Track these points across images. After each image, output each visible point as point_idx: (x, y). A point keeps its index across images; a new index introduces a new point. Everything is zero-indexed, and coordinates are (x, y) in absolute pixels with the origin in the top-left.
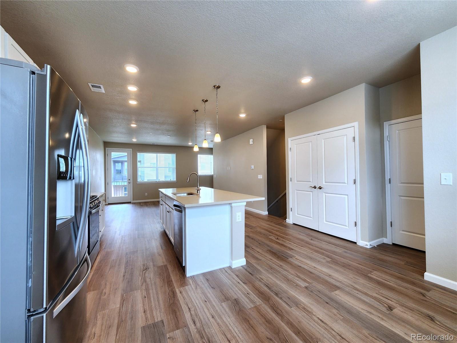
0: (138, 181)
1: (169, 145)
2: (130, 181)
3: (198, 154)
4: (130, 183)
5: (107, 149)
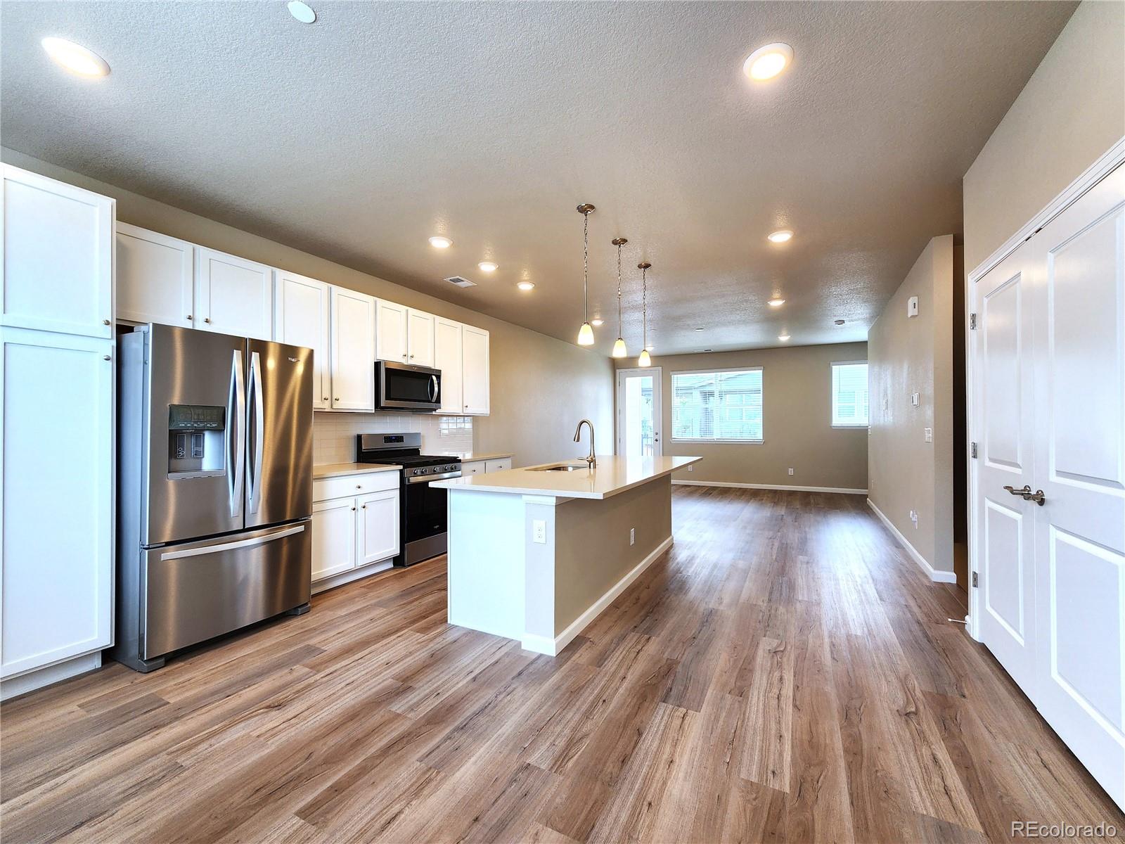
0: (673, 437)
1: (740, 347)
2: (657, 437)
3: (831, 363)
4: (657, 441)
5: (618, 371)
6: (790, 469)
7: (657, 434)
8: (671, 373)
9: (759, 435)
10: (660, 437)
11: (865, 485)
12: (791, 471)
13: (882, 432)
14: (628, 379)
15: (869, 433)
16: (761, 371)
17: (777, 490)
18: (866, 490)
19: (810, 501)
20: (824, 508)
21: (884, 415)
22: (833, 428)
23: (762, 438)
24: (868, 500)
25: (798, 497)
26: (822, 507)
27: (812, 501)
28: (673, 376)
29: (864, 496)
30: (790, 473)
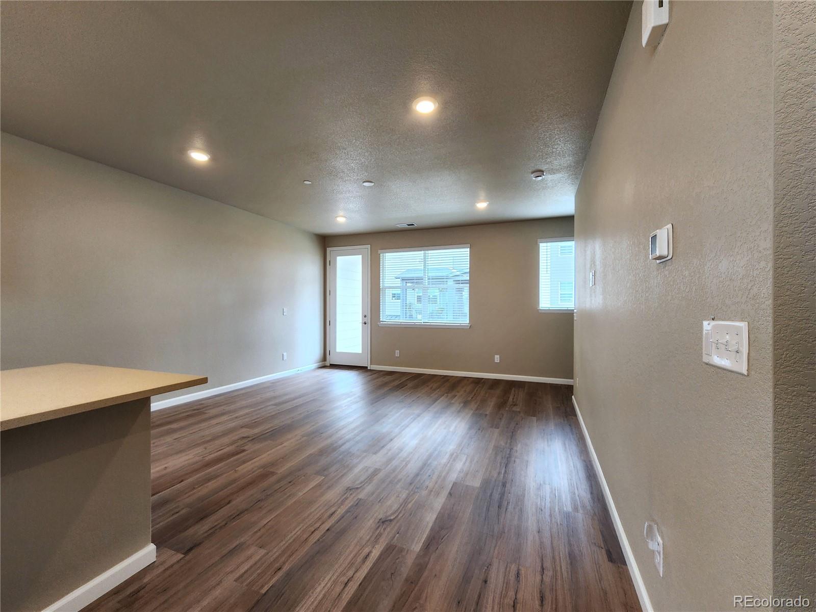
0: (381, 320)
2: (366, 320)
3: (539, 240)
4: (365, 324)
5: (328, 250)
6: (496, 356)
7: (365, 316)
8: (379, 251)
9: (465, 320)
10: (368, 320)
11: (571, 376)
12: (497, 358)
13: (590, 317)
14: (339, 258)
15: (575, 318)
16: (468, 249)
17: (483, 378)
18: (572, 380)
19: (509, 398)
20: (519, 412)
21: (591, 296)
22: (540, 311)
23: (468, 322)
24: (573, 397)
25: (498, 392)
26: (518, 410)
27: (511, 399)
28: (381, 255)
29: (569, 389)
30: (496, 360)
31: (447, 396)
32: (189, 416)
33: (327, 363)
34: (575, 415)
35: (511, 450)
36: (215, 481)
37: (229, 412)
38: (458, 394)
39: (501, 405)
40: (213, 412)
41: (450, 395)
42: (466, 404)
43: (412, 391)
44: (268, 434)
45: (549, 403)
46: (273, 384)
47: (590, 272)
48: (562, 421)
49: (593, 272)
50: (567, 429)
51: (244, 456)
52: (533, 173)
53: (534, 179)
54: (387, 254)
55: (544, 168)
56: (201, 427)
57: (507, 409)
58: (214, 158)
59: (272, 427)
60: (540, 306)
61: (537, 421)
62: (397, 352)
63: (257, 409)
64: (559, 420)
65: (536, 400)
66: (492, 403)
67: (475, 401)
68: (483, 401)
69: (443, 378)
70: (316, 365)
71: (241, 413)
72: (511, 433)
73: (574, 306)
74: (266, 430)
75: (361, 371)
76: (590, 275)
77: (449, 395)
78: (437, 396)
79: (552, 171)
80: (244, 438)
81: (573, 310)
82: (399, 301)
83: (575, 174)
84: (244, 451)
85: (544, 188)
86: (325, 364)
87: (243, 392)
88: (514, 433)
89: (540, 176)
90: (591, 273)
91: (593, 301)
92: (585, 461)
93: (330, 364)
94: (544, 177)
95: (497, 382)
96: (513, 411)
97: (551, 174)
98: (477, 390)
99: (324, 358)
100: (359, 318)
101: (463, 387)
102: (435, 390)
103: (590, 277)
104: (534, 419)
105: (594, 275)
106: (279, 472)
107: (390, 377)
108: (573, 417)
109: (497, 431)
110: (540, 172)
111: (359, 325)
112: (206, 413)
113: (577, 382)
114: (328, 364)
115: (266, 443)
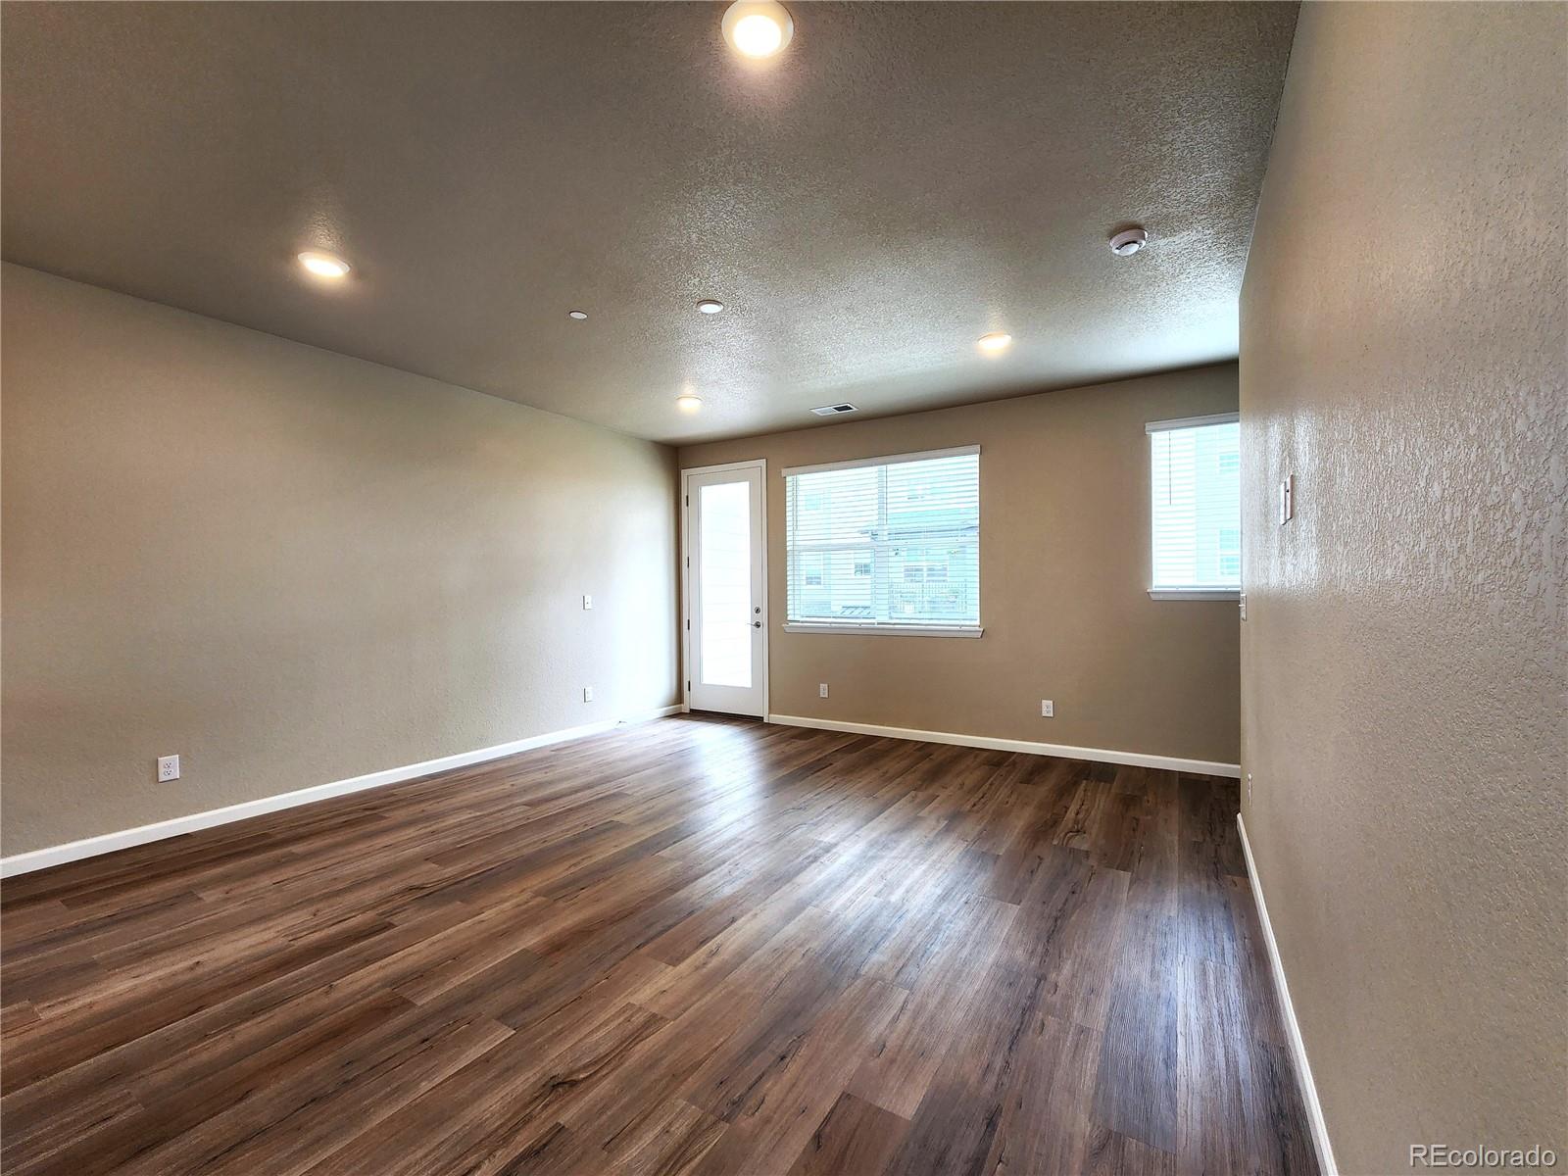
0: (789, 618)
2: (759, 618)
3: (1148, 426)
4: (759, 626)
5: (685, 473)
6: (1045, 701)
7: (758, 611)
8: (785, 471)
10: (763, 618)
11: (1233, 755)
12: (1047, 708)
13: (1281, 608)
14: (705, 490)
16: (976, 457)
17: (1014, 753)
18: (1239, 767)
19: (1067, 808)
20: (1087, 854)
21: (1282, 551)
22: (1153, 597)
23: (978, 623)
24: (1239, 816)
25: (1043, 790)
26: (1085, 847)
27: (1071, 814)
28: (789, 479)
29: (1231, 789)
30: (1044, 709)
31: (914, 798)
32: (348, 824)
33: (683, 709)
34: (1244, 873)
35: (1039, 981)
36: (268, 1015)
37: (429, 818)
38: (943, 794)
39: (1040, 832)
40: (400, 815)
41: (921, 796)
42: (954, 819)
43: (838, 779)
44: (466, 883)
45: (1171, 829)
46: (558, 751)
47: (1280, 482)
48: (1204, 891)
49: (1288, 480)
50: (1217, 918)
51: (371, 946)
52: (1111, 236)
53: (1117, 252)
54: (800, 477)
55: (1140, 217)
56: (349, 853)
57: (1055, 842)
58: (358, 273)
59: (487, 863)
60: (1155, 583)
61: (1132, 883)
62: (824, 687)
63: (485, 812)
64: (1196, 886)
65: (1137, 820)
66: (1020, 821)
67: (979, 815)
68: (999, 816)
69: (919, 749)
70: (663, 711)
71: (451, 821)
72: (1051, 921)
73: (1239, 583)
74: (471, 870)
75: (747, 727)
76: (1278, 491)
77: (920, 794)
78: (891, 794)
79: (1167, 225)
80: (411, 889)
81: (1239, 593)
82: (869, 577)
83: (1236, 229)
84: (390, 926)
85: (1151, 282)
86: (681, 708)
87: (486, 769)
88: (1059, 922)
89: (1135, 242)
90: (1282, 486)
91: (1289, 567)
92: (1264, 1046)
93: (691, 710)
94: (1144, 243)
95: (1046, 763)
96: (1072, 850)
97: (1165, 236)
98: (991, 784)
99: (679, 698)
100: (746, 615)
101: (958, 775)
102: (891, 779)
103: (1278, 496)
104: (1126, 877)
105: (1292, 490)
106: (419, 1004)
107: (803, 742)
108: (1236, 878)
109: (1014, 910)
110: (1134, 230)
111: (747, 630)
112: (385, 818)
113: (1254, 772)
114: (685, 708)
115: (450, 907)
